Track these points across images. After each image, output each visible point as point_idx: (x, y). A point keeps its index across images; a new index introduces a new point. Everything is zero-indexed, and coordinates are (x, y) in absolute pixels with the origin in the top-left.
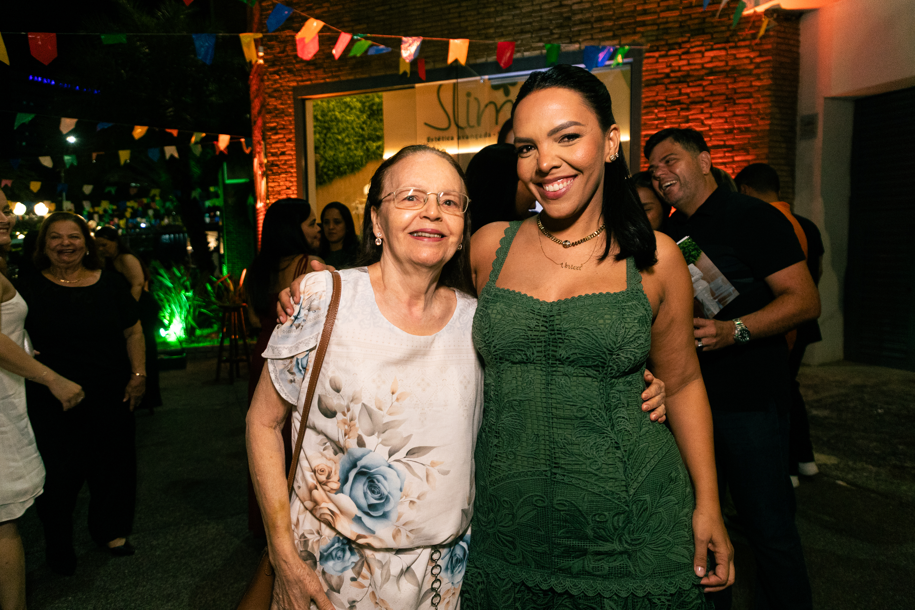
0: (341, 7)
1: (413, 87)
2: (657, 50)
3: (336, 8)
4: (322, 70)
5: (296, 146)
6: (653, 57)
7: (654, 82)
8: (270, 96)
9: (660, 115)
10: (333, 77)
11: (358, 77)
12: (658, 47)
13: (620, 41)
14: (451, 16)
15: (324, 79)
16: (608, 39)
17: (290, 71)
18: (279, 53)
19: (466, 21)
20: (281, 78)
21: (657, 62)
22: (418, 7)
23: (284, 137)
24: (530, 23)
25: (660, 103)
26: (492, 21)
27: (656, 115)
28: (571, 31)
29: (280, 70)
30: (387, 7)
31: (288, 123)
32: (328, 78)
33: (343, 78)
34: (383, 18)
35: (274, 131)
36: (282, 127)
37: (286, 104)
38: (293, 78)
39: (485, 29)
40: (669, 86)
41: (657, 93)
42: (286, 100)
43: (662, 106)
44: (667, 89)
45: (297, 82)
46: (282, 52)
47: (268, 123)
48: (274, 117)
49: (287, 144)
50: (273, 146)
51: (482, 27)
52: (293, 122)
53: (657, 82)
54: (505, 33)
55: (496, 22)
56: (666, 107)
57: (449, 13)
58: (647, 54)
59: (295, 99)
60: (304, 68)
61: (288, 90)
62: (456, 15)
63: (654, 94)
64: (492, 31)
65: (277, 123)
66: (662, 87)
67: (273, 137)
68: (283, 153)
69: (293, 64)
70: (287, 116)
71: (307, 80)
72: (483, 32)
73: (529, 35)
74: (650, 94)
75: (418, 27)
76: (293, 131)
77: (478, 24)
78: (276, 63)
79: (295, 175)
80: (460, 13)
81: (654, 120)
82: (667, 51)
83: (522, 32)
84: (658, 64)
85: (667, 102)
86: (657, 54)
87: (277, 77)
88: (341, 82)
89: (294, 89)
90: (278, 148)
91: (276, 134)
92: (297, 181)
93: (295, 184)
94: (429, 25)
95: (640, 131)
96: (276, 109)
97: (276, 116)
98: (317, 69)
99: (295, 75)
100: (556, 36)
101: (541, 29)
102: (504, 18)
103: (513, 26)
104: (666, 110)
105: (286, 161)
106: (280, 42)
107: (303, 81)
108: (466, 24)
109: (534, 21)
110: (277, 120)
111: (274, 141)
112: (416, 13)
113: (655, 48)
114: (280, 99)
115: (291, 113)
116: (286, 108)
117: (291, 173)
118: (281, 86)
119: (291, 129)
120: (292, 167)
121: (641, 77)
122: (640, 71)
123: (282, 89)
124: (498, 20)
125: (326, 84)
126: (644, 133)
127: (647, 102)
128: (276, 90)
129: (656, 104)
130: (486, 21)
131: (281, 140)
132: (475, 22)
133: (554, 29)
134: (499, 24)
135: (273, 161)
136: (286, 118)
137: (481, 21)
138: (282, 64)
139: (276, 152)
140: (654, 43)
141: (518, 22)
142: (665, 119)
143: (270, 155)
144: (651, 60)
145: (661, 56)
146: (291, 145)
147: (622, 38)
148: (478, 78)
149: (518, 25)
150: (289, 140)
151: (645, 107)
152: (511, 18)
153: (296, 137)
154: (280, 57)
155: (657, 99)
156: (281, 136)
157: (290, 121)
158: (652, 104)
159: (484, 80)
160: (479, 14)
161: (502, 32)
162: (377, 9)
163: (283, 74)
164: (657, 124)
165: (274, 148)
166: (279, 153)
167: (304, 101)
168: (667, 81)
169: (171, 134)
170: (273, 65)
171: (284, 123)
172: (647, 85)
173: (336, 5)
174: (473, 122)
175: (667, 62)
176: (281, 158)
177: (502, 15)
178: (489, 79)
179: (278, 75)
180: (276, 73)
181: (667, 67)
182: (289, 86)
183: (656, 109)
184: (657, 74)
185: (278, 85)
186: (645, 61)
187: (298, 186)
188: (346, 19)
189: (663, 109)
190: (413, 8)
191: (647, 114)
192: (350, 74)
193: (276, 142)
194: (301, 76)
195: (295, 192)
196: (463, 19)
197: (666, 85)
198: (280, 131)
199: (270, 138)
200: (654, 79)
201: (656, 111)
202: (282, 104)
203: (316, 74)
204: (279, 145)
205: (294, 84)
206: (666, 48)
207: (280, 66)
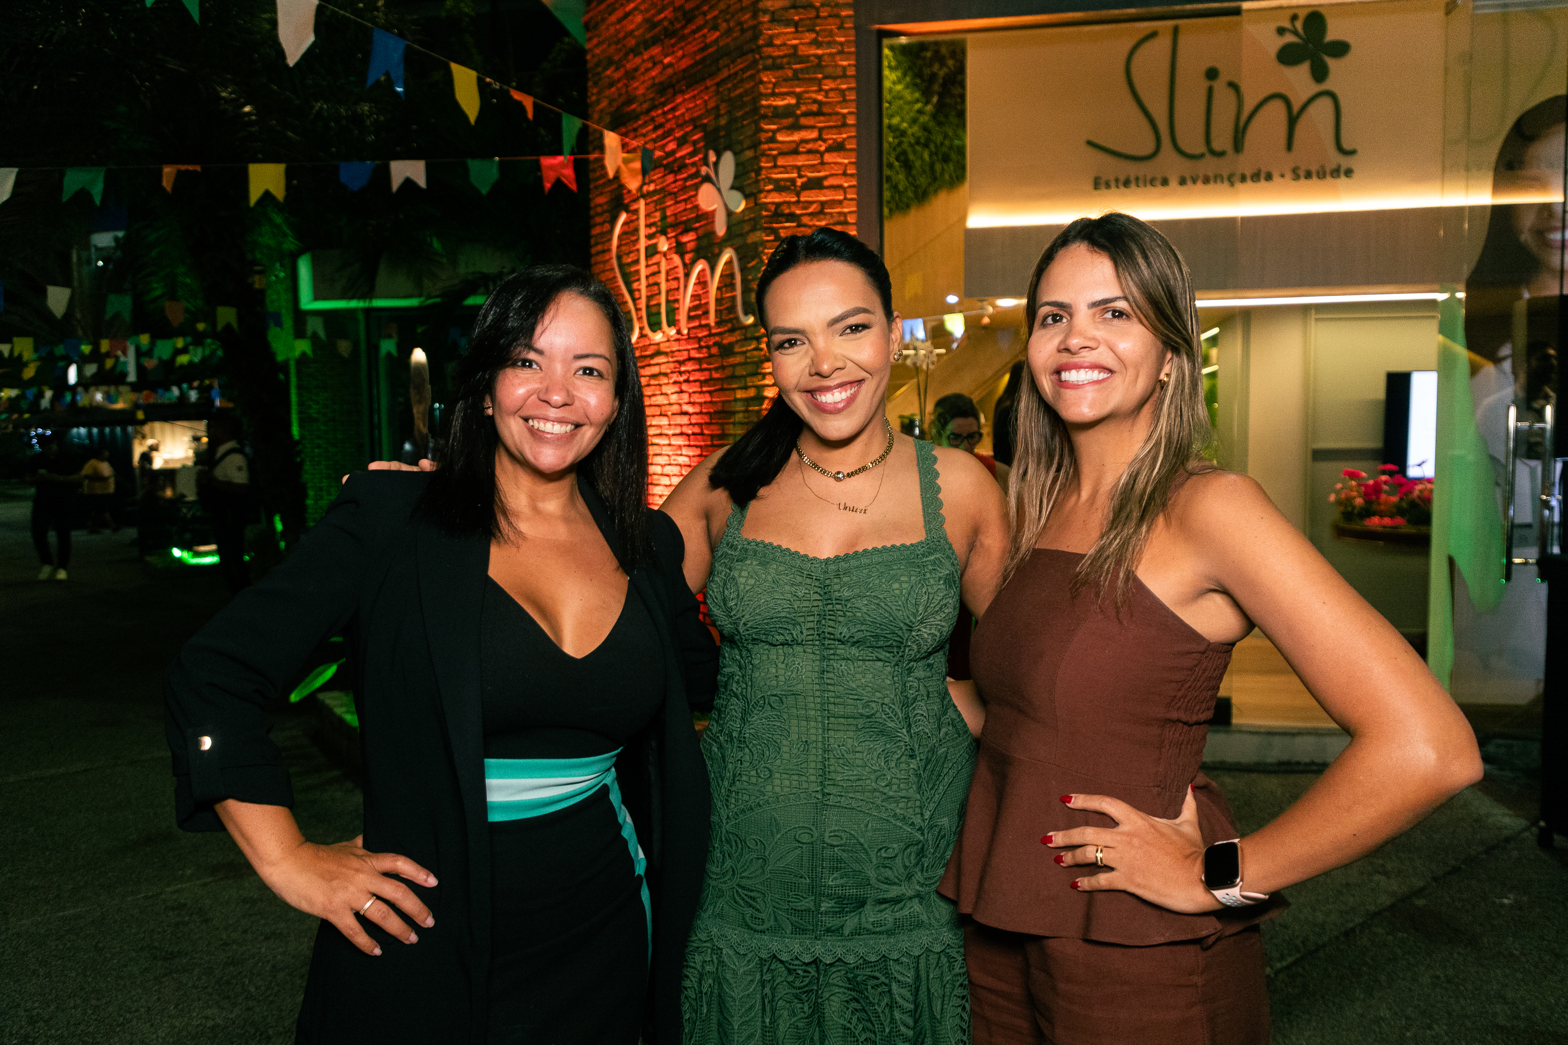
5: (857, 164)
8: (775, 19)
23: (820, 138)
31: (834, 97)
35: (787, 121)
36: (815, 107)
37: (830, 44)
42: (831, 33)
47: (767, 96)
48: (786, 80)
49: (834, 157)
50: (781, 162)
52: (852, 96)
59: (856, 31)
65: (798, 96)
67: (781, 137)
68: (816, 184)
70: (834, 78)
76: (851, 121)
90: (799, 169)
91: (797, 127)
96: (795, 56)
97: (796, 77)
105: (823, 204)
110: (798, 90)
111: (785, 148)
114: (813, 30)
115: (844, 68)
116: (831, 55)
119: (844, 116)
120: (844, 223)
123: (816, 1)
128: (799, 5)
131: (809, 146)
135: (778, 205)
136: (828, 85)
139: (793, 181)
143: (770, 187)
146: (842, 159)
150: (838, 147)
153: (860, 138)
156: (814, 135)
157: (842, 92)
165: (785, 169)
166: (799, 182)
167: (881, 38)
171: (820, 97)
174: (1221, 140)
176: (804, 196)
193: (795, 152)
198: (804, 121)
199: (773, 140)
202: (816, 43)
204: (800, 161)
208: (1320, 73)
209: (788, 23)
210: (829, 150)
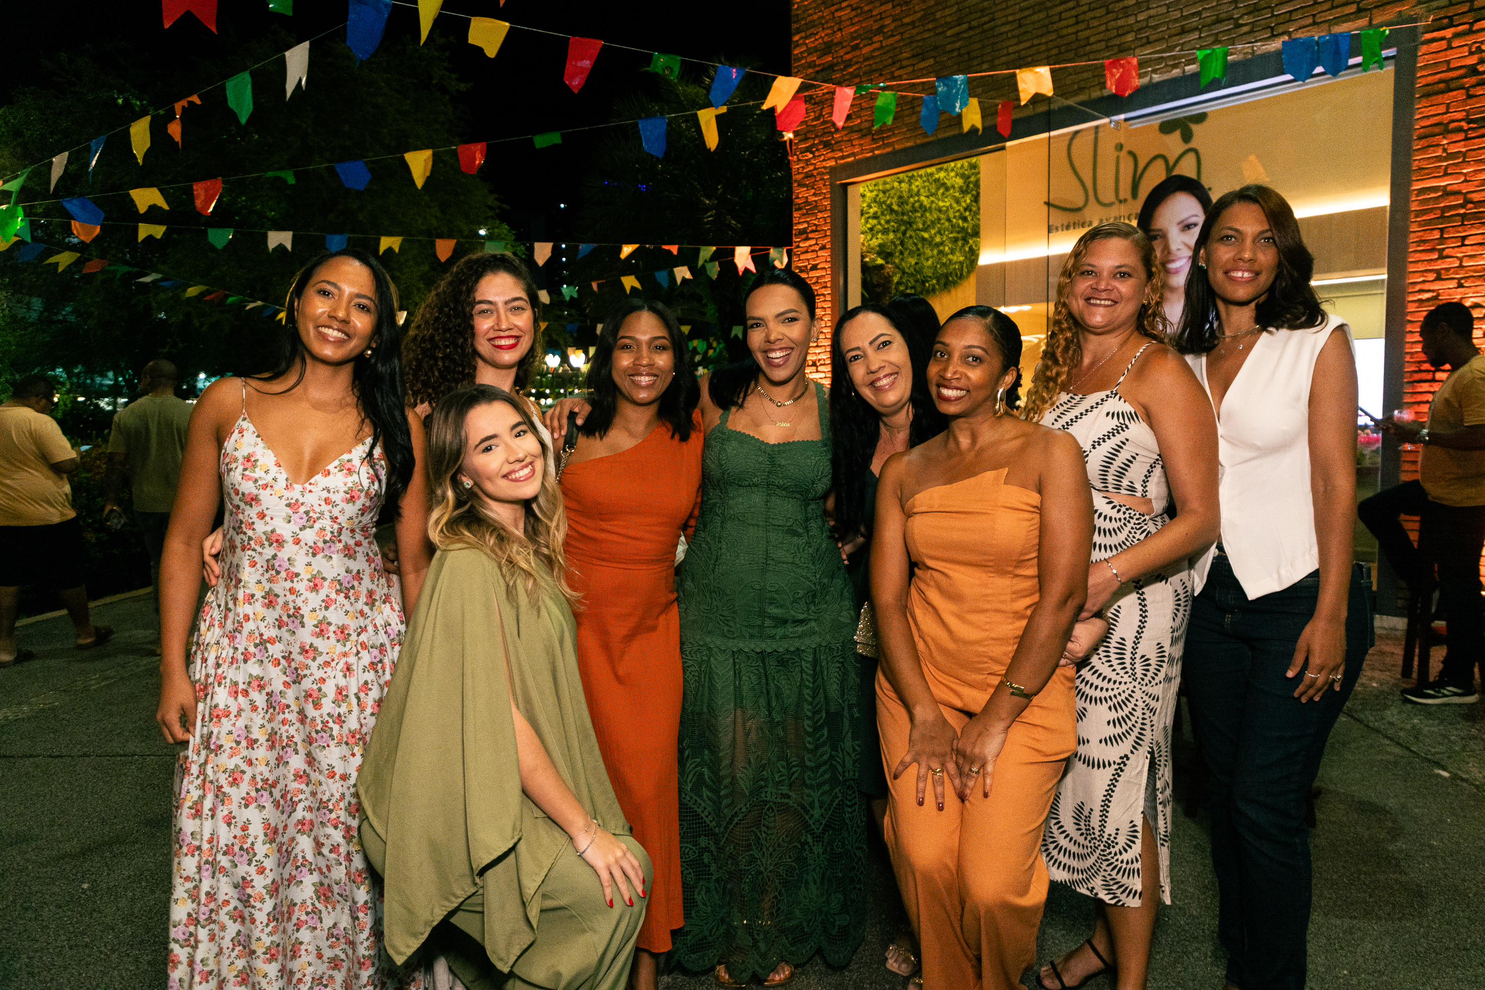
0: (898, 37)
1: (1003, 148)
2: (1451, 25)
3: (891, 40)
4: (869, 137)
5: (833, 255)
6: (1443, 39)
7: (1442, 86)
8: (800, 185)
9: (1453, 149)
10: (885, 146)
11: (918, 142)
12: (1450, 18)
13: (1371, 20)
14: (1063, 23)
15: (872, 151)
16: (1346, 18)
17: (827, 145)
18: (813, 120)
19: (1088, 28)
20: (814, 157)
21: (1450, 47)
22: (1010, 18)
23: (816, 244)
24: (1199, 13)
25: (1452, 125)
26: (1131, 20)
27: (1445, 150)
28: (1273, 16)
29: (813, 145)
30: (965, 26)
31: (822, 222)
32: (878, 148)
33: (898, 147)
34: (958, 45)
35: (804, 236)
36: (814, 228)
37: (820, 194)
38: (830, 155)
39: (1119, 35)
40: (1472, 91)
41: (1448, 105)
42: (820, 189)
43: (1460, 130)
44: (1470, 97)
45: (836, 159)
46: (817, 119)
47: (796, 225)
48: (803, 215)
49: (820, 253)
50: (802, 257)
51: (1114, 33)
52: (829, 220)
53: (1448, 86)
54: (1152, 38)
55: (1137, 22)
56: (1465, 131)
57: (1060, 20)
58: (1428, 36)
59: (832, 185)
60: (845, 138)
61: (823, 174)
62: (1073, 20)
63: (1442, 109)
64: (1130, 37)
65: (808, 222)
66: (1460, 95)
67: (801, 245)
68: (814, 268)
69: (832, 133)
70: (821, 211)
71: (848, 156)
72: (1117, 42)
73: (1196, 35)
74: (1433, 111)
75: (1011, 50)
76: (828, 233)
77: (1107, 30)
78: (809, 135)
79: (829, 298)
80: (1076, 16)
81: (1439, 159)
82: (1472, 24)
83: (1183, 31)
84: (1449, 52)
85: (1470, 122)
86: (1448, 33)
87: (811, 156)
88: (894, 153)
89: (832, 170)
90: (808, 260)
91: (807, 239)
92: (832, 308)
93: (829, 312)
94: (1028, 44)
95: (1409, 183)
96: (807, 202)
97: (807, 214)
98: (863, 136)
99: (833, 151)
100: (1245, 29)
101: (1219, 21)
102: (1152, 12)
103: (1167, 23)
104: (1467, 139)
105: (818, 278)
106: (815, 104)
107: (843, 157)
108: (1087, 33)
109: (1204, 9)
110: (808, 219)
111: (803, 250)
112: (1008, 28)
113: (1446, 21)
114: (814, 188)
115: (826, 206)
116: (821, 200)
117: (824, 295)
118: (815, 169)
119: (826, 231)
120: (826, 287)
121: (1413, 80)
122: (1413, 70)
123: (815, 173)
124: (1141, 17)
125: (875, 157)
126: (1417, 186)
127: (1423, 127)
128: (808, 176)
129: (1445, 130)
130: (1120, 23)
131: (812, 248)
132: (1103, 28)
133: (1241, 17)
134: (1144, 24)
136: (820, 215)
137: (1112, 24)
138: (817, 136)
139: (806, 267)
140: (1442, 14)
141: (1177, 14)
142: (1464, 154)
144: (1435, 46)
145: (1457, 35)
146: (825, 254)
147: (1374, 11)
148: (1106, 120)
149: (1176, 20)
150: (823, 248)
151: (1420, 138)
152: (1164, 10)
153: (832, 242)
154: (815, 126)
155: (1446, 118)
156: (813, 242)
157: (825, 218)
158: (1436, 130)
159: (1117, 122)
160: (1108, 13)
161: (1147, 37)
162: (949, 33)
163: (818, 150)
164: (1447, 167)
165: (804, 261)
166: (809, 267)
167: (845, 187)
168: (1469, 81)
169: (669, 252)
170: (806, 139)
171: (816, 222)
172: (1427, 95)
173: (893, 36)
174: (1125, 191)
175: (1470, 46)
176: (812, 274)
177: (1148, 9)
178: (1126, 120)
179: (812, 152)
180: (808, 150)
181: (1471, 53)
182: (824, 168)
183: (1445, 138)
184: (1450, 70)
185: (811, 168)
186: (1424, 49)
187: (832, 315)
188: (905, 55)
189: (1461, 136)
190: (1004, 20)
191: (1424, 149)
192: (908, 139)
193: (807, 252)
194: (841, 150)
195: (829, 324)
196: (1082, 26)
197: (1467, 89)
198: (810, 235)
199: (798, 247)
200: (1441, 81)
201: (1445, 142)
202: (815, 195)
203: (861, 145)
204: (809, 256)
205: (832, 163)
206: (1469, 18)
207: (814, 139)
208: (1187, 137)
209: (805, 185)
210: (821, 249)
